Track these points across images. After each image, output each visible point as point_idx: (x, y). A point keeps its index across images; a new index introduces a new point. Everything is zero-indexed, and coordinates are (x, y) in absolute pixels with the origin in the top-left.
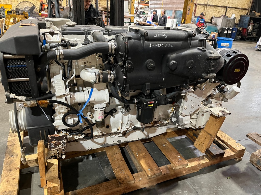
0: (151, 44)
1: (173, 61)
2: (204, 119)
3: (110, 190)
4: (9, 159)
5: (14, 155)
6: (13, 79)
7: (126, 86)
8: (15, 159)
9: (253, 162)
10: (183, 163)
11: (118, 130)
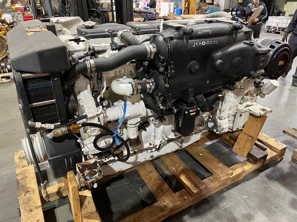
0: (195, 43)
1: (219, 61)
2: (242, 119)
3: (155, 215)
4: (24, 196)
5: (30, 190)
6: (35, 104)
7: (168, 96)
8: (32, 195)
9: (295, 160)
10: (227, 172)
11: (150, 144)
